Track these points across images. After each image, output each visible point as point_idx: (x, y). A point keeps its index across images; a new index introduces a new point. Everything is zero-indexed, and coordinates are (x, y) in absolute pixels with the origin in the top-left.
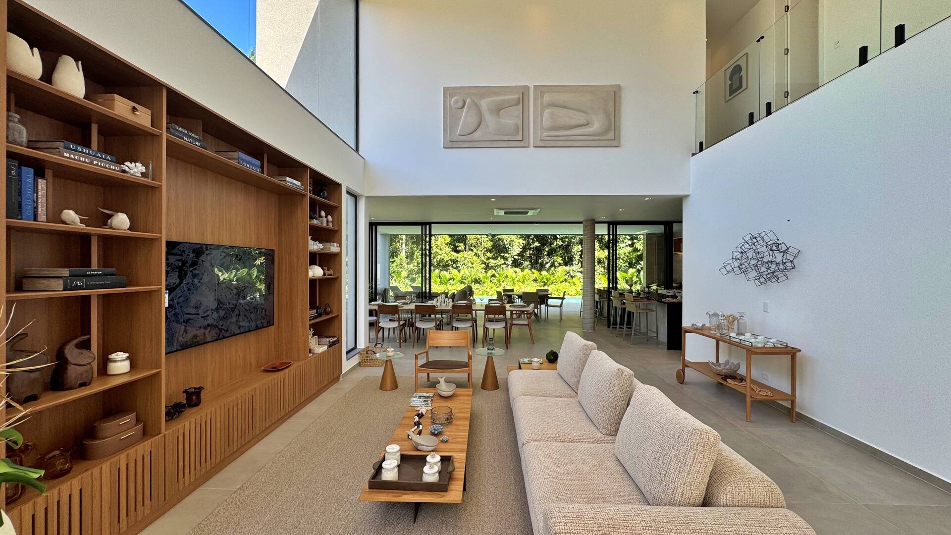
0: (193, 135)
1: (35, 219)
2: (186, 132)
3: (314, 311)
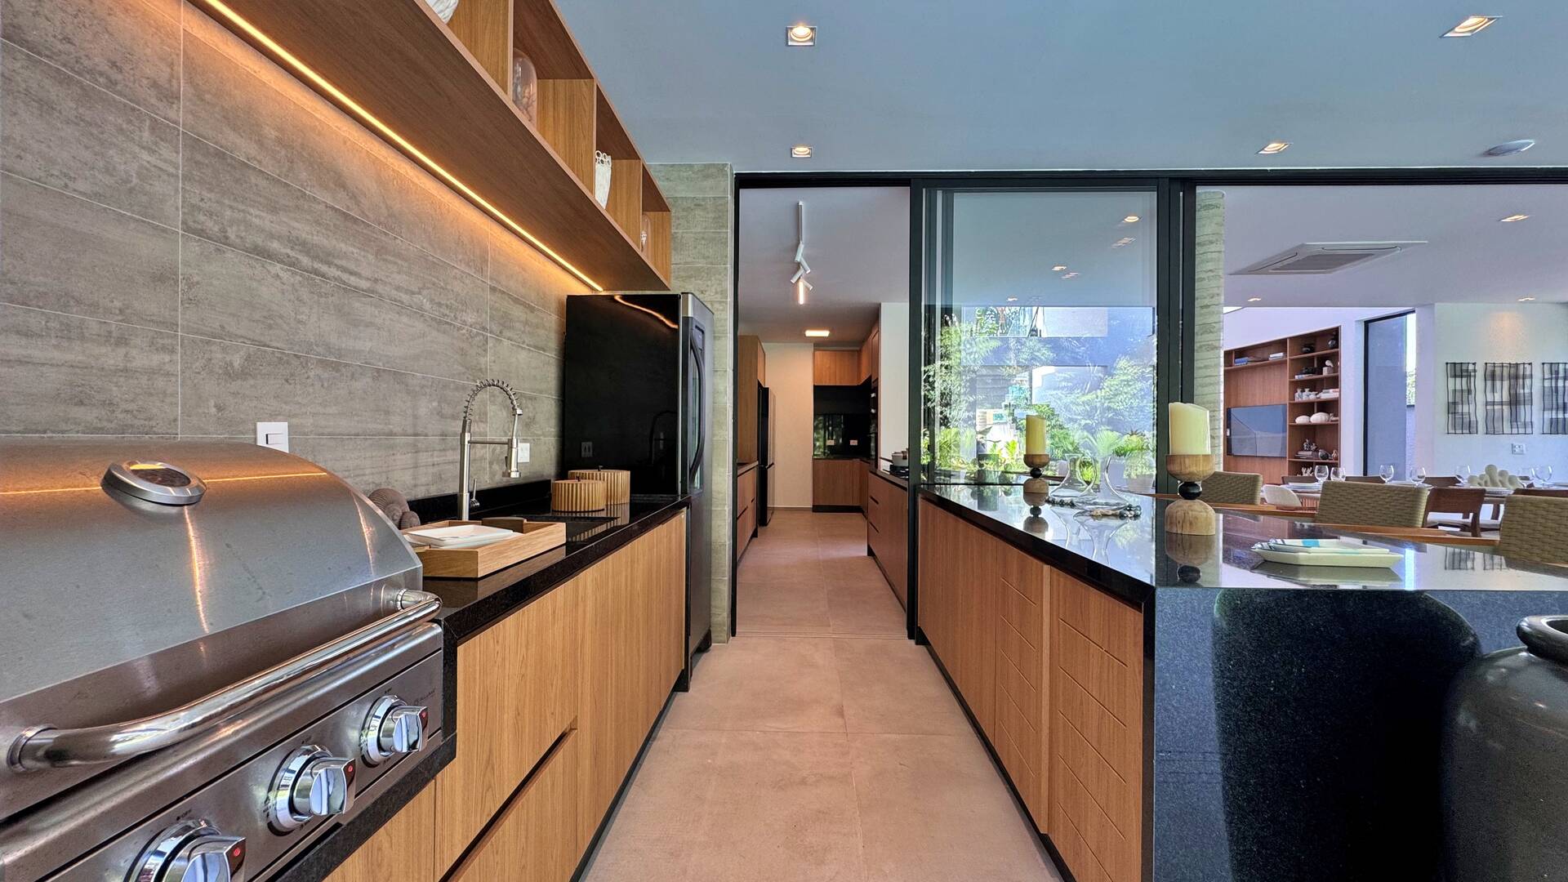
3: (1310, 453)
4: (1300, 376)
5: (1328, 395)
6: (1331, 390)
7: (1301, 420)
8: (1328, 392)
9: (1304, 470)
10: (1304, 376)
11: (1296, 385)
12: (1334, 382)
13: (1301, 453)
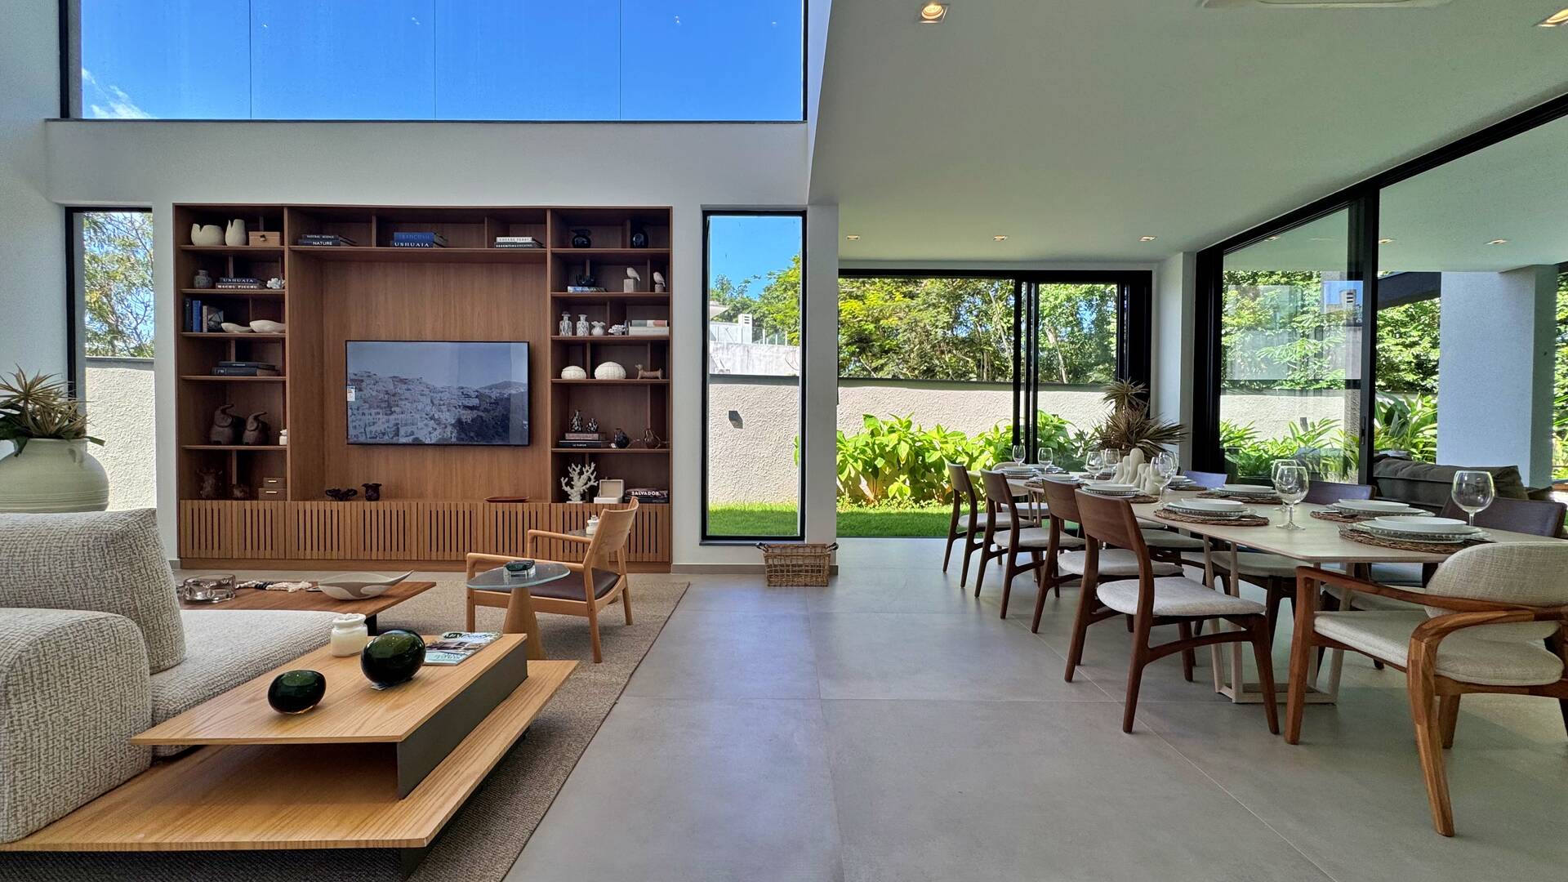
0: (327, 237)
1: (201, 331)
2: (318, 237)
3: (596, 436)
4: (579, 289)
5: (647, 329)
6: (650, 322)
7: (572, 373)
8: (645, 325)
9: (574, 471)
10: (586, 289)
11: (565, 306)
12: (661, 307)
13: (570, 436)
